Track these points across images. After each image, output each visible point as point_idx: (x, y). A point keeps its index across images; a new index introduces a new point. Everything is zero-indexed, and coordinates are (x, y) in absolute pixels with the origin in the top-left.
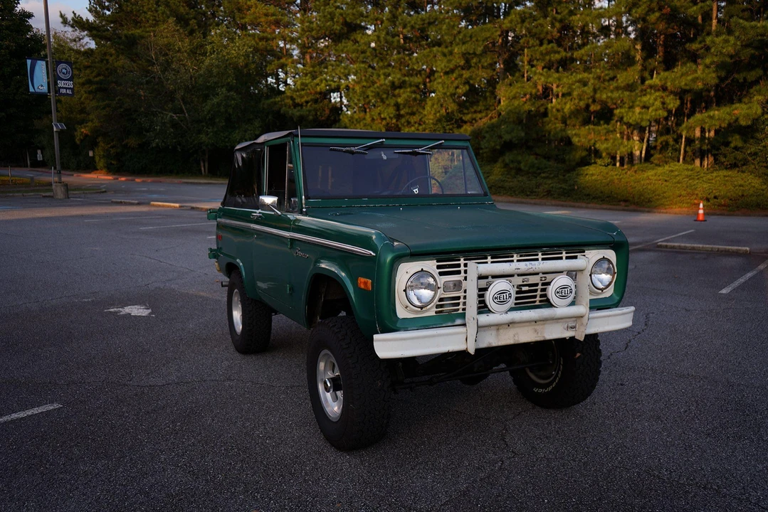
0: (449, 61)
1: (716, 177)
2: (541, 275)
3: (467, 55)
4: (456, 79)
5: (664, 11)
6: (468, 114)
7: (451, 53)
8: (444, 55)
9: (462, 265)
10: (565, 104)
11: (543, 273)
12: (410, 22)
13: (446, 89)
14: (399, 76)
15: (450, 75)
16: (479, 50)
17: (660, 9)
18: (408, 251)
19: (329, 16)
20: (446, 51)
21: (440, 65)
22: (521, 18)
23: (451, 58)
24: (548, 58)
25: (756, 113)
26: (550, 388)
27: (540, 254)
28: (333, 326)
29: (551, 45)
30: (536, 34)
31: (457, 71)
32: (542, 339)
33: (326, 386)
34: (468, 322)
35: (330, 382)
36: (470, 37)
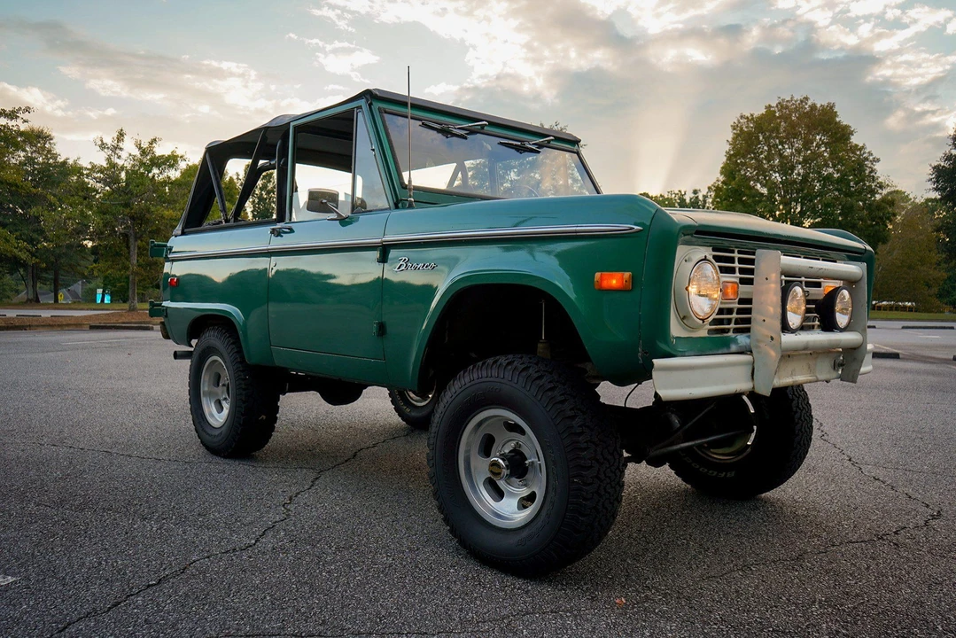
9: (736, 260)
18: (695, 223)
33: (496, 469)
34: (758, 347)
35: (503, 460)
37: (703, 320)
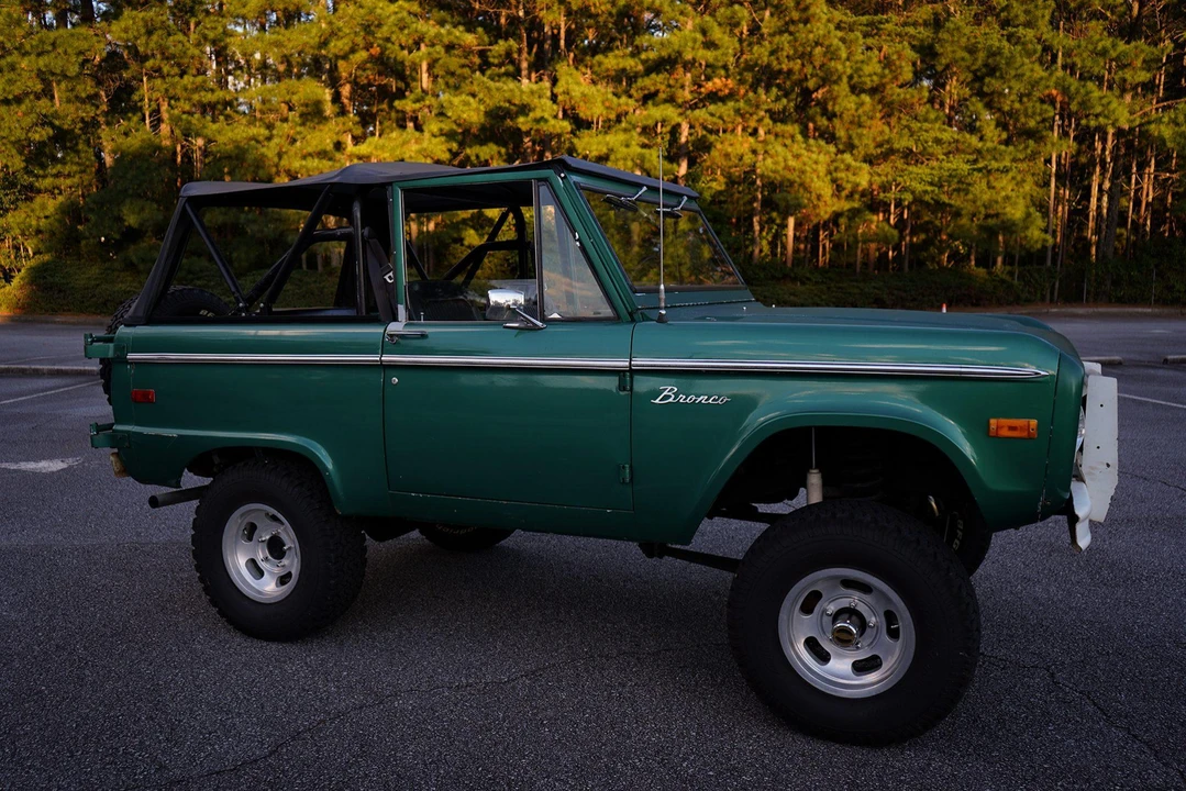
0: (11, 82)
3: (47, 76)
4: (25, 114)
5: (372, 51)
6: (44, 177)
7: (13, 68)
13: (7, 131)
15: (14, 107)
17: (367, 47)
22: (146, 26)
23: (12, 76)
24: (196, 97)
30: (174, 56)
31: (27, 101)
33: (844, 636)
34: (1091, 473)
36: (54, 44)
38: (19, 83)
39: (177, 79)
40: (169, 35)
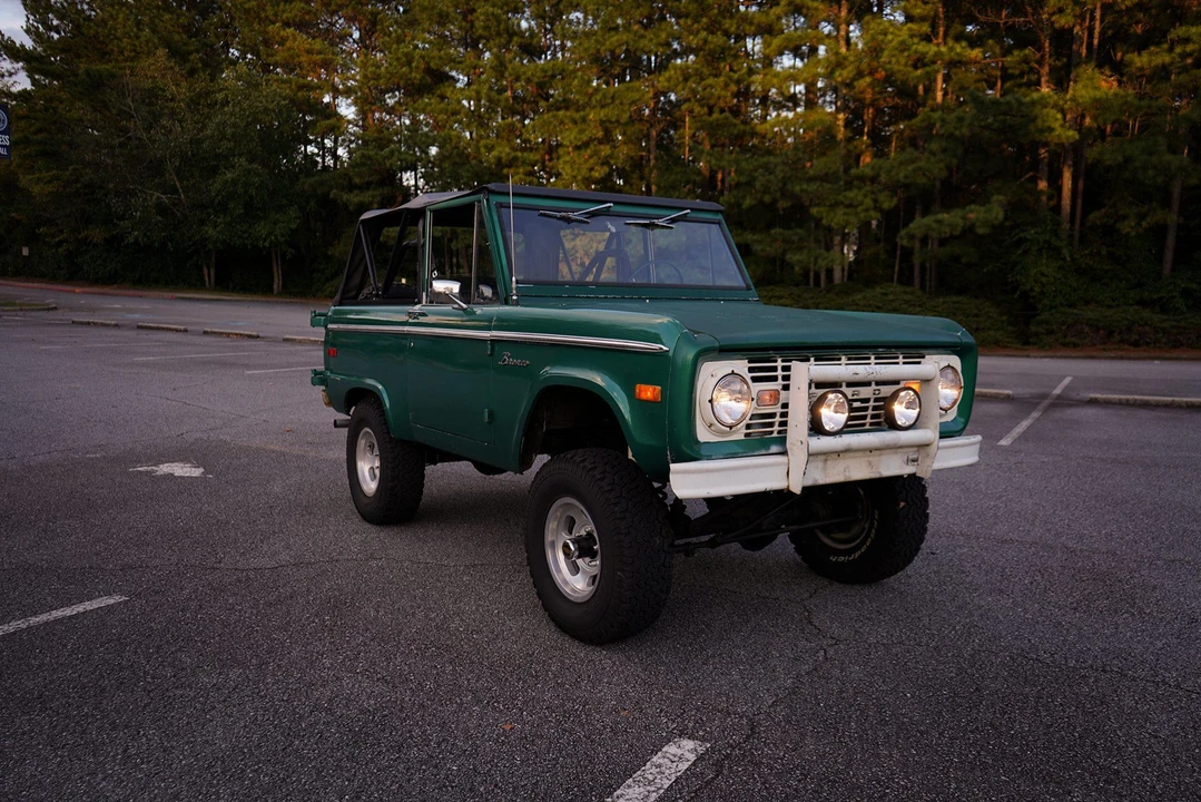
0: (581, 131)
1: (943, 303)
2: (874, 387)
3: (608, 124)
4: (591, 157)
5: (878, 76)
7: (584, 120)
8: (575, 122)
9: (779, 368)
10: (744, 197)
11: (878, 383)
12: (524, 73)
13: (576, 171)
14: (507, 150)
15: (583, 152)
16: (625, 117)
17: (871, 73)
18: (717, 345)
19: (404, 59)
20: (577, 116)
21: (569, 136)
22: (683, 75)
23: (584, 126)
24: (719, 132)
25: (996, 218)
26: (857, 555)
27: (873, 357)
28: (584, 461)
29: (723, 115)
30: (703, 98)
31: (592, 146)
32: (878, 476)
33: (567, 550)
34: (792, 449)
35: (573, 543)
36: (613, 98)
37: (731, 428)
38: (587, 132)
39: (706, 117)
40: (702, 79)
